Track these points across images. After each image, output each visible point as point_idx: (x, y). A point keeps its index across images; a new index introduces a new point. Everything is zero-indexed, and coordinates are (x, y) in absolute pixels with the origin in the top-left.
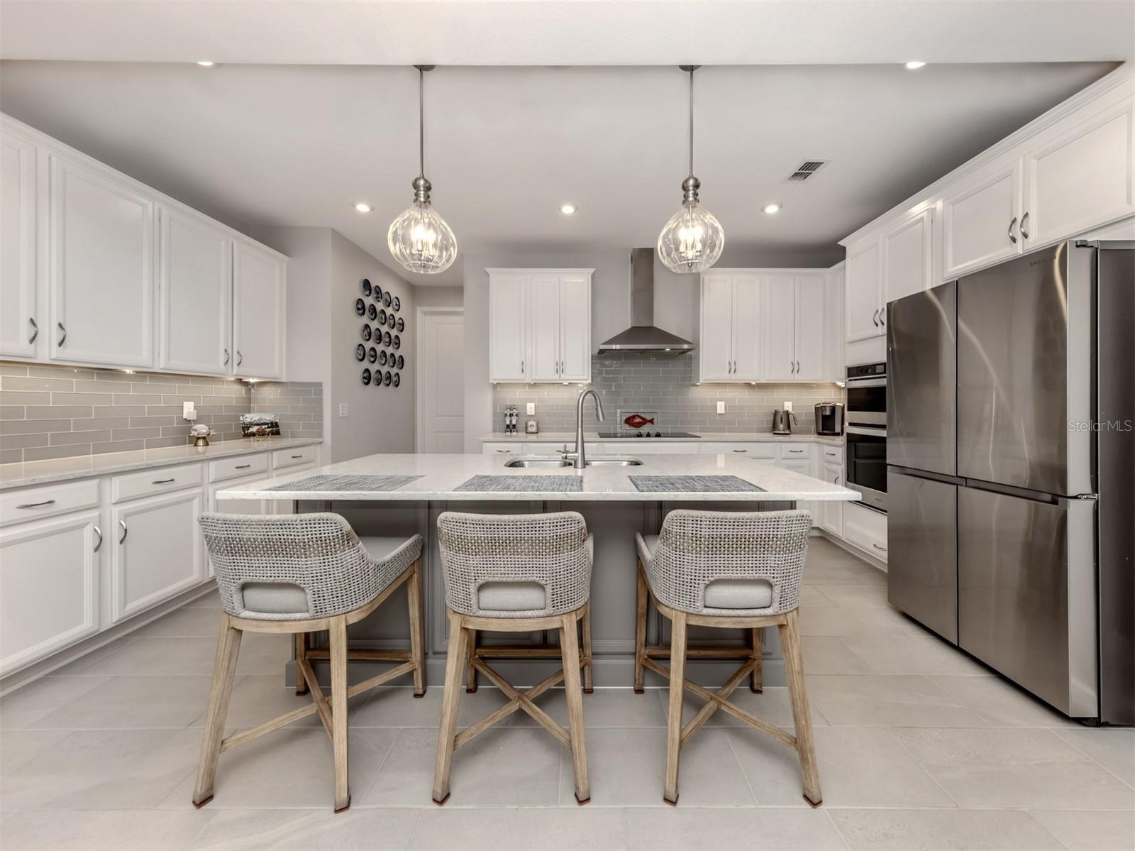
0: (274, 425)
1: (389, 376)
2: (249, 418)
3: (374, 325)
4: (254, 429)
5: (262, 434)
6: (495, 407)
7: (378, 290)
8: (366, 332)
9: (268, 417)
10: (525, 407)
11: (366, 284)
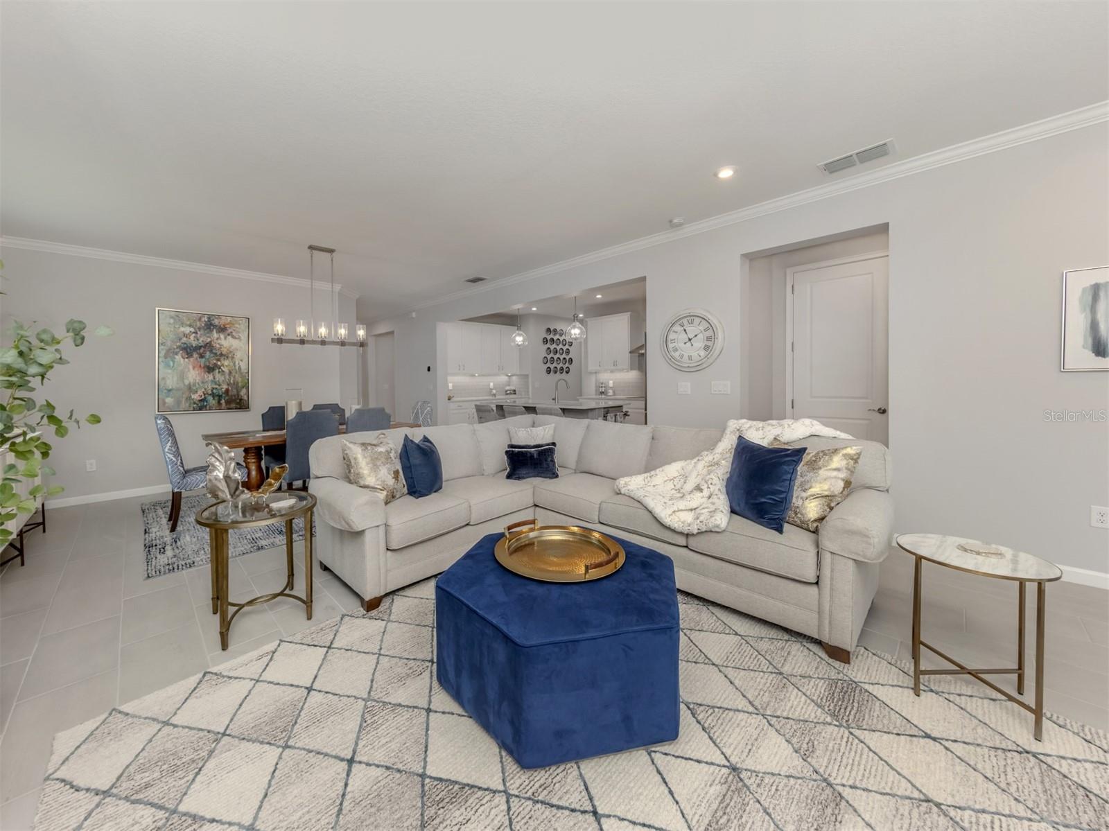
0: (515, 391)
1: (562, 369)
2: (508, 388)
3: (552, 347)
4: (508, 392)
5: (511, 394)
6: (596, 384)
7: (555, 330)
8: (548, 351)
9: (513, 388)
10: (608, 382)
11: (549, 330)
